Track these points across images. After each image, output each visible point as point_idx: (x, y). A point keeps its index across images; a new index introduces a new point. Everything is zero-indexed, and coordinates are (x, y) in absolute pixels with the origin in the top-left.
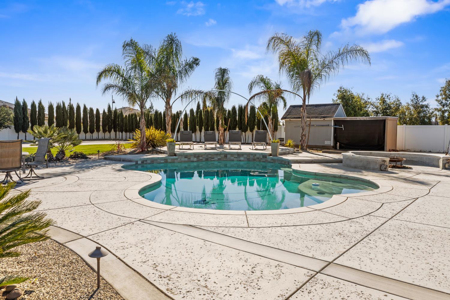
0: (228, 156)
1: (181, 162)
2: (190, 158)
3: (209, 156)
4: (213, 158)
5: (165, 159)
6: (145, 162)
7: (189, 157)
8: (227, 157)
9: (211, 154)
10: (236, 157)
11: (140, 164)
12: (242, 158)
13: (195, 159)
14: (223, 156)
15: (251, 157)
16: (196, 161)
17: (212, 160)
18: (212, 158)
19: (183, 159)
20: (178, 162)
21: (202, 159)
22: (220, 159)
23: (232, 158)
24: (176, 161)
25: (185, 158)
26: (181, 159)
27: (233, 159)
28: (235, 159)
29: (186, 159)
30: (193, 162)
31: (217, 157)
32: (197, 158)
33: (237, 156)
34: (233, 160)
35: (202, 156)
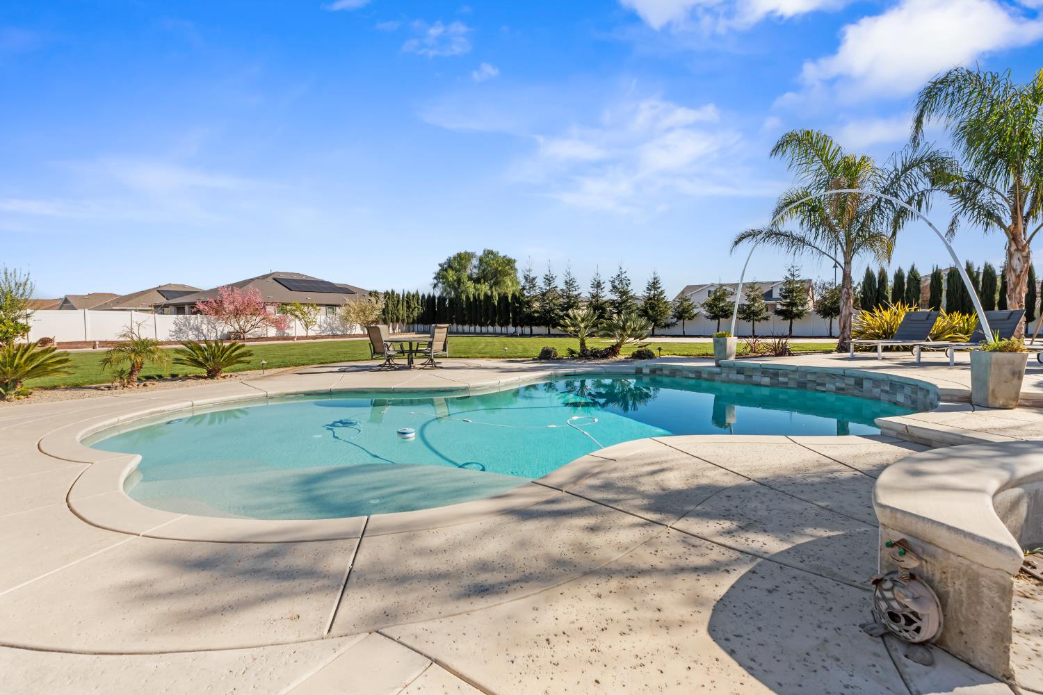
0: (866, 384)
1: (729, 381)
2: (751, 376)
3: (809, 377)
4: (823, 385)
5: (696, 372)
6: (658, 372)
7: (749, 373)
8: (862, 388)
9: (815, 373)
10: (887, 392)
11: (646, 375)
12: (900, 398)
13: (766, 380)
14: (852, 382)
15: (920, 395)
16: (768, 384)
17: (818, 388)
18: (819, 384)
19: (734, 376)
20: (723, 382)
21: (787, 383)
22: (842, 389)
23: (876, 391)
24: (717, 377)
25: (738, 373)
26: (728, 376)
27: (877, 395)
28: (884, 397)
29: (741, 377)
30: (759, 385)
31: (834, 384)
32: (771, 378)
33: (887, 388)
34: (878, 399)
35: (785, 375)
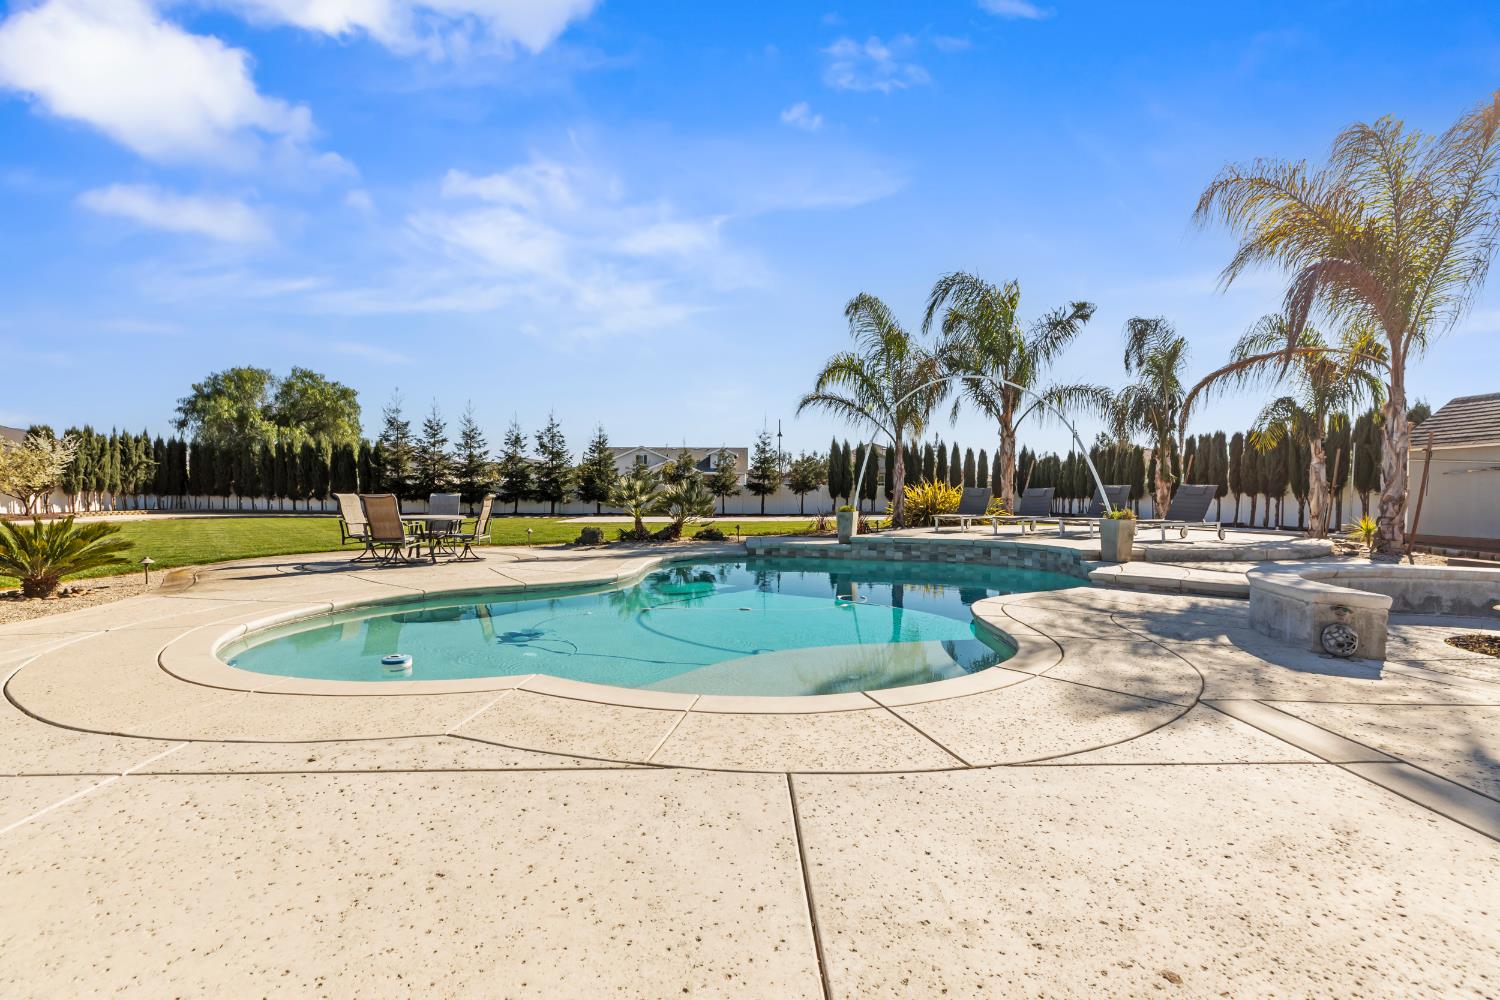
0: (994, 553)
1: (860, 559)
2: (884, 552)
3: (940, 550)
4: (954, 556)
5: (821, 550)
6: (773, 553)
7: (882, 549)
8: (990, 556)
9: (945, 546)
10: (1014, 558)
11: (760, 556)
12: (1028, 562)
13: (899, 555)
14: (980, 551)
15: (1050, 558)
16: (901, 558)
17: (949, 559)
18: (950, 556)
19: (865, 552)
20: (852, 559)
21: (919, 557)
22: (971, 559)
23: (1004, 559)
24: (845, 555)
25: (870, 549)
26: (859, 552)
27: (1005, 562)
28: (1012, 563)
29: (874, 553)
30: (892, 560)
31: (963, 555)
32: (904, 553)
33: (1015, 555)
34: (1006, 566)
35: (918, 549)
